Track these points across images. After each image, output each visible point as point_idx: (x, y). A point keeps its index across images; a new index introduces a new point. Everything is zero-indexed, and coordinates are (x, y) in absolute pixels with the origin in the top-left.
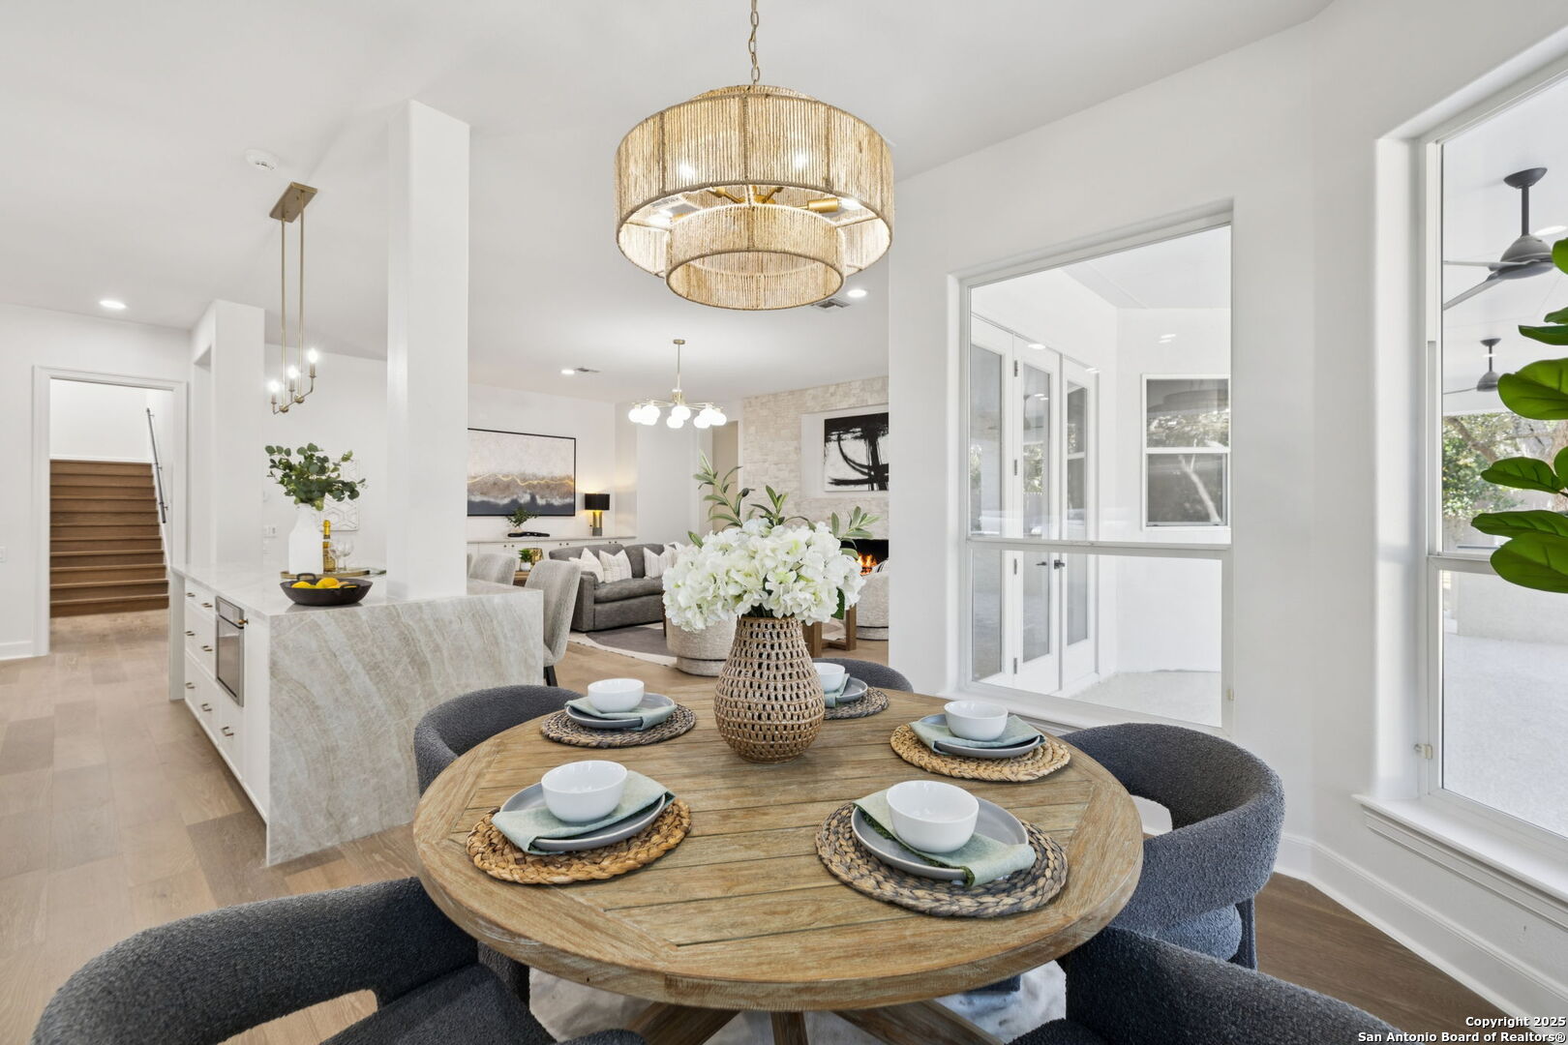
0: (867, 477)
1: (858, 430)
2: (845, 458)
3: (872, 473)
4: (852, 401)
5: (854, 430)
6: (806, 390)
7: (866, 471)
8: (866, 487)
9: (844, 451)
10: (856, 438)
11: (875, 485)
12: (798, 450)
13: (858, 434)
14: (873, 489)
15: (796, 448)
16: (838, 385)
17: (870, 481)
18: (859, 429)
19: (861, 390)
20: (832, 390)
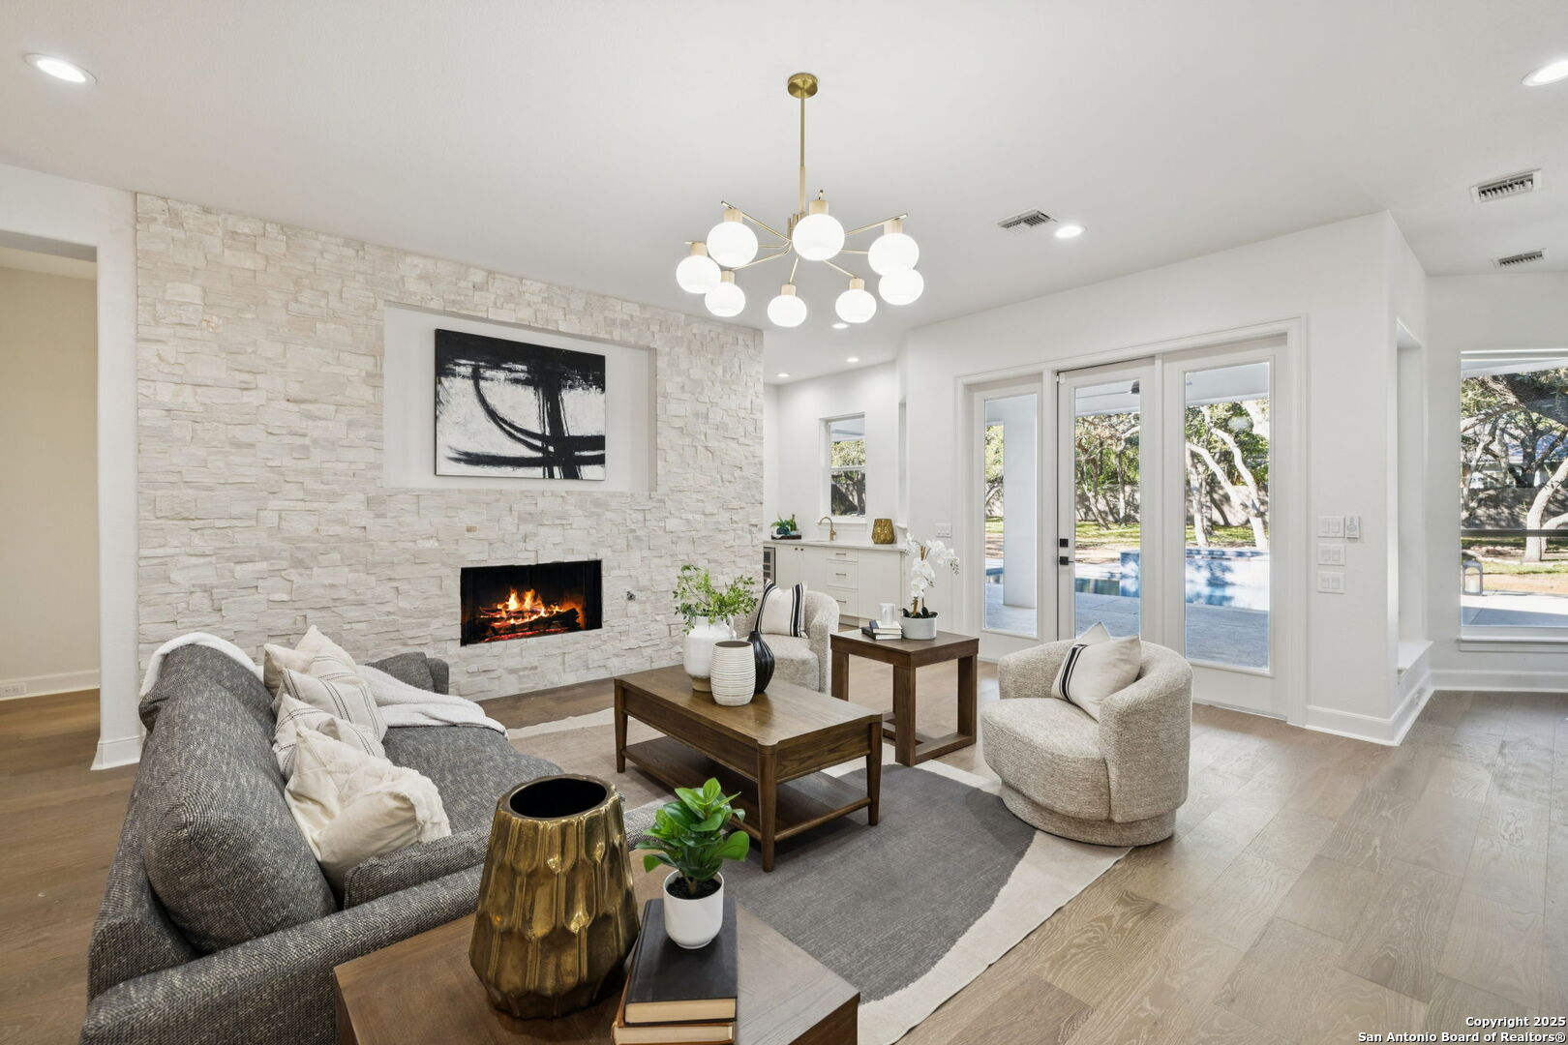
0: (539, 455)
1: (519, 367)
2: (492, 414)
3: (551, 449)
4: (525, 314)
5: (510, 365)
6: (406, 253)
7: (539, 443)
8: (538, 471)
9: (489, 400)
10: (516, 381)
11: (556, 470)
12: (374, 379)
13: (522, 376)
14: (551, 476)
15: (369, 375)
16: (491, 273)
17: (546, 462)
18: (524, 368)
19: (544, 300)
20: (478, 277)
